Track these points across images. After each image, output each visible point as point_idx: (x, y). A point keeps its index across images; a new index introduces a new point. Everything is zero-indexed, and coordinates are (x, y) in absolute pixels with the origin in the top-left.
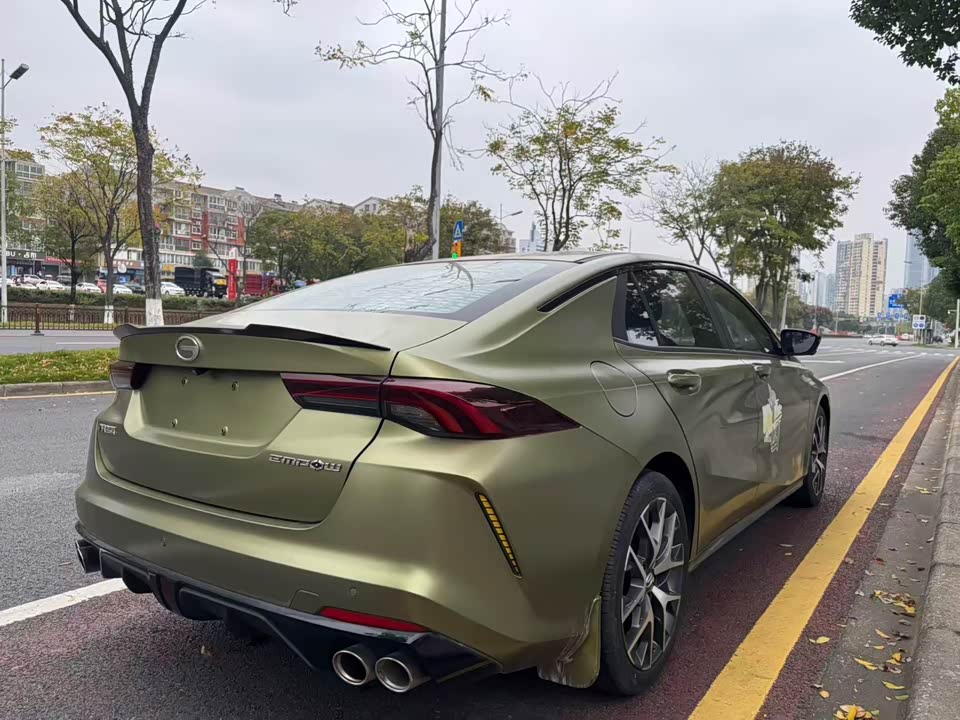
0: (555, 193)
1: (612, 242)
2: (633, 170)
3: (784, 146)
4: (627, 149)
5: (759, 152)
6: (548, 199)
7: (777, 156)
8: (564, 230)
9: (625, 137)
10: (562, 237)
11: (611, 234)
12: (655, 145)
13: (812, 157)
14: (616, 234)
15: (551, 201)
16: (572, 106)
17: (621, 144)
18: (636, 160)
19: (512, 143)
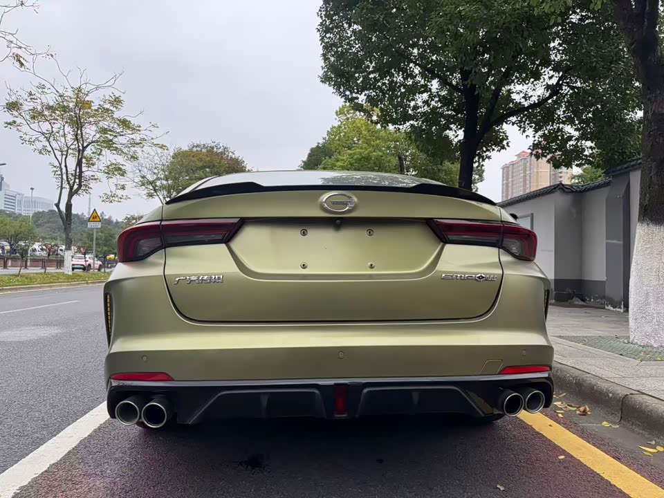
0: (67, 151)
1: (120, 193)
2: (135, 144)
3: (214, 144)
4: (129, 127)
5: (198, 146)
6: (62, 155)
7: (210, 151)
8: (77, 181)
9: (128, 119)
10: (76, 187)
11: (119, 187)
12: (152, 128)
13: (230, 154)
14: (123, 188)
15: (64, 157)
16: (85, 88)
17: (125, 123)
18: (137, 137)
19: (27, 106)
